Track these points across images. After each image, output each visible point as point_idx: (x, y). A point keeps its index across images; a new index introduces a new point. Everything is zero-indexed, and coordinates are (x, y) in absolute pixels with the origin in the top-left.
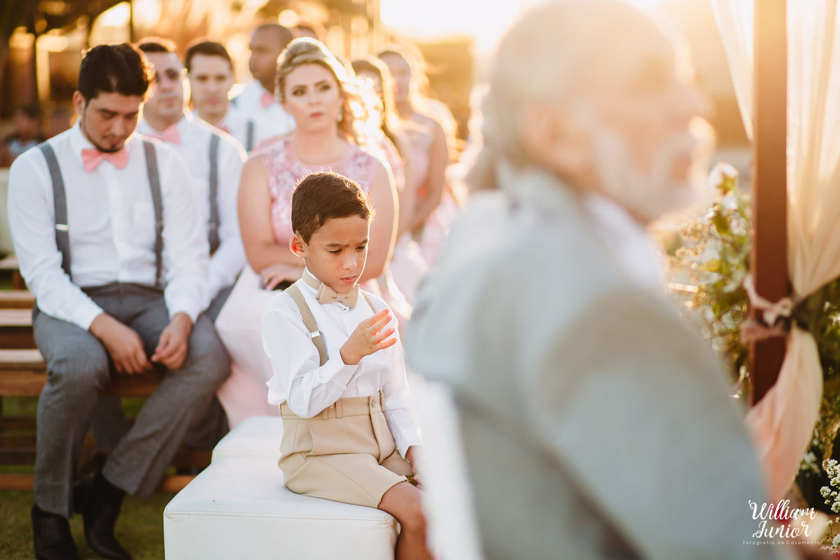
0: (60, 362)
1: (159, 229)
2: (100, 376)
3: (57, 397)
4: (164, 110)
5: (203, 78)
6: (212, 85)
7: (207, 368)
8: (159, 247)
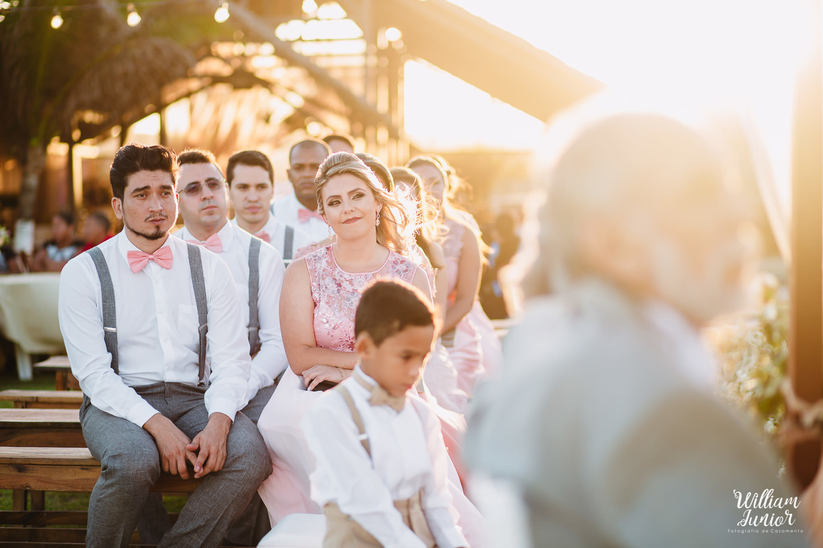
0: (114, 457)
1: (204, 332)
2: (152, 472)
3: (110, 491)
4: (205, 218)
5: (244, 187)
6: (252, 194)
7: (248, 466)
8: (202, 349)
